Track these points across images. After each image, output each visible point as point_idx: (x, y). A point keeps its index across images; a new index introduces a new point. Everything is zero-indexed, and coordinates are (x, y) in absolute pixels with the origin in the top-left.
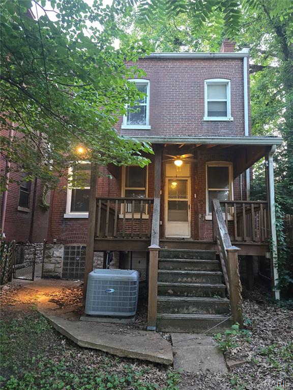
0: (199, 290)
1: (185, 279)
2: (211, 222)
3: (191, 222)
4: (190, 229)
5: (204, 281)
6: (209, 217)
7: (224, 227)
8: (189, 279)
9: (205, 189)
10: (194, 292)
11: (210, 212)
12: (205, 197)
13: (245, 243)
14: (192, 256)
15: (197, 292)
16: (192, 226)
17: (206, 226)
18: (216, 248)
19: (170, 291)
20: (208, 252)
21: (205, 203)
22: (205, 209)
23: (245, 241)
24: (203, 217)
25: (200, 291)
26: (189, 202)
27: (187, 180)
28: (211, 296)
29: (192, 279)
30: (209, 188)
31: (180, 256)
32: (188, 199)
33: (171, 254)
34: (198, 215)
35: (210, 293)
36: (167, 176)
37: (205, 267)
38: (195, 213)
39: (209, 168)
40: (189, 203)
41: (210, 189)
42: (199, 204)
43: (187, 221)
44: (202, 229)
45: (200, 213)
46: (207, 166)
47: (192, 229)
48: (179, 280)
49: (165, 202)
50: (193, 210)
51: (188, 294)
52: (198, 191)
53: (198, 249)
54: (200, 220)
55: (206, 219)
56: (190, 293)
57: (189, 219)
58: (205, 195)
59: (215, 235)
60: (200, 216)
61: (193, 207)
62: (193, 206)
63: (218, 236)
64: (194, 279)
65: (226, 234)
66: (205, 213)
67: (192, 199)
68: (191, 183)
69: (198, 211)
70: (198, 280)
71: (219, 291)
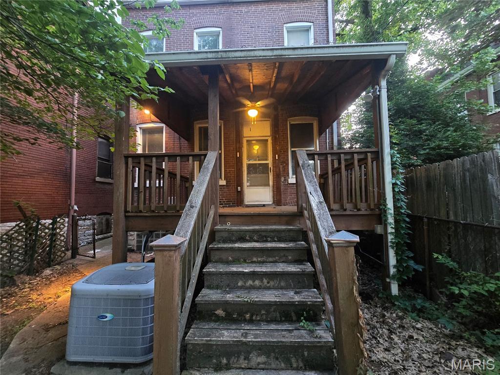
0: (272, 309)
1: (250, 282)
2: (295, 185)
3: (273, 187)
4: (271, 194)
5: (283, 284)
6: (292, 180)
7: (316, 191)
8: (257, 283)
9: (288, 149)
10: (263, 312)
11: (293, 174)
12: (288, 158)
13: (344, 213)
14: (266, 237)
15: (268, 312)
16: (273, 191)
17: (289, 190)
18: (302, 222)
19: (220, 312)
20: (290, 230)
21: (288, 164)
22: (288, 171)
23: (345, 210)
24: (286, 180)
25: (274, 311)
26: (270, 164)
27: (267, 140)
28: (294, 318)
29: (262, 281)
30: (292, 147)
31: (247, 238)
32: (270, 161)
33: (233, 234)
34: (281, 178)
35: (293, 314)
36: (244, 136)
37: (284, 256)
38: (277, 177)
39: (291, 125)
40: (270, 166)
41: (293, 149)
42: (281, 166)
43: (268, 185)
44: (285, 194)
45: (283, 176)
46: (290, 123)
47: (274, 194)
48: (239, 284)
49: (243, 166)
50: (275, 173)
51: (252, 316)
52: (280, 152)
53: (275, 224)
54: (282, 184)
55: (289, 182)
56: (257, 315)
57: (271, 183)
58: (288, 155)
59: (300, 203)
60: (283, 179)
61: (275, 170)
62: (275, 168)
63: (304, 205)
64: (265, 281)
65: (321, 203)
66: (288, 175)
67: (273, 160)
68: (272, 143)
69: (280, 174)
70: (272, 283)
71: (310, 310)
